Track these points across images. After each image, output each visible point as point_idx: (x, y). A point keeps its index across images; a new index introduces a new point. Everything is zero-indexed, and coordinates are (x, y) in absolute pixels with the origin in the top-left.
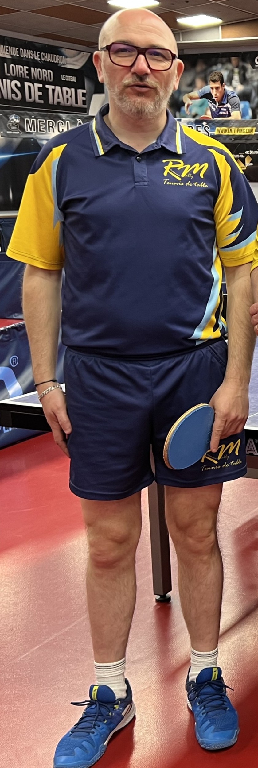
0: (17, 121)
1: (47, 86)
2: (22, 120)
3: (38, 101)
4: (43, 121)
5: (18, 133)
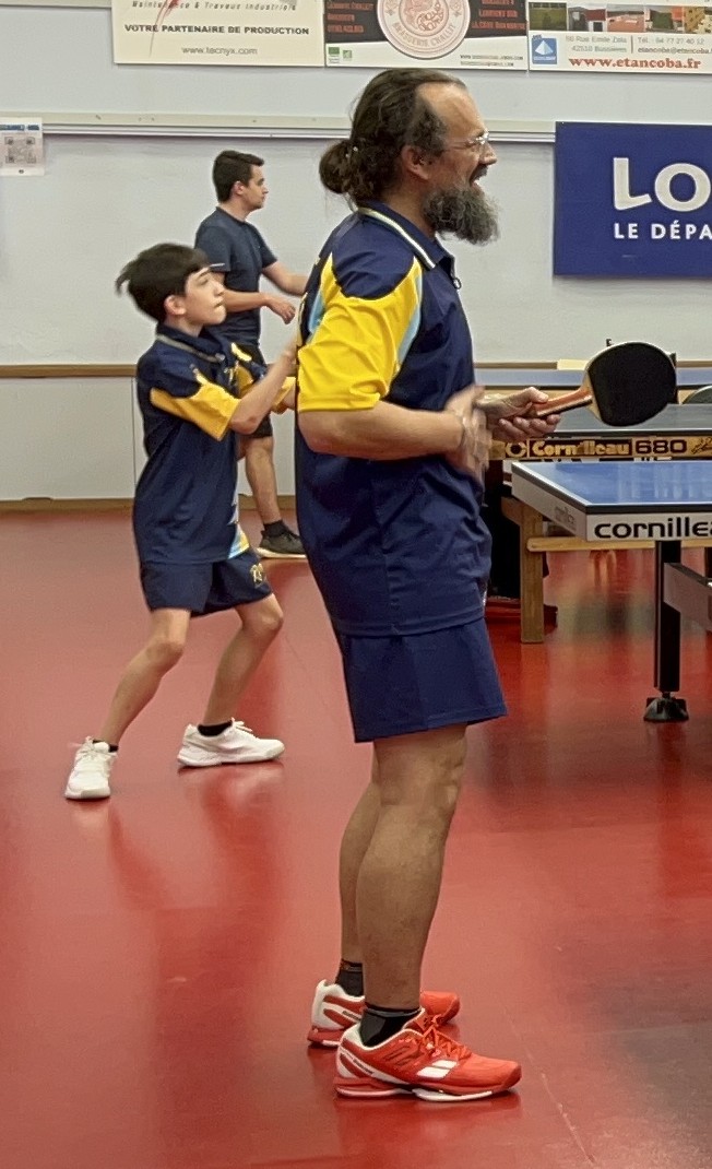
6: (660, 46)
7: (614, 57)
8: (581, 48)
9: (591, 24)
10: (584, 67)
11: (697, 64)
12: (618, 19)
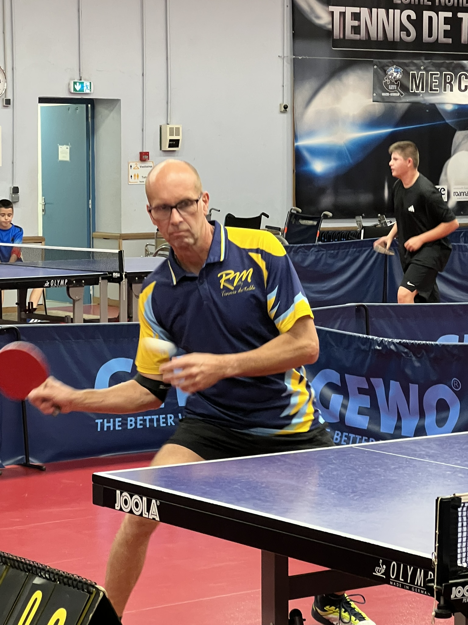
0: (399, 76)
1: (460, 15)
2: (406, 73)
3: (442, 39)
4: (437, 74)
5: (399, 94)
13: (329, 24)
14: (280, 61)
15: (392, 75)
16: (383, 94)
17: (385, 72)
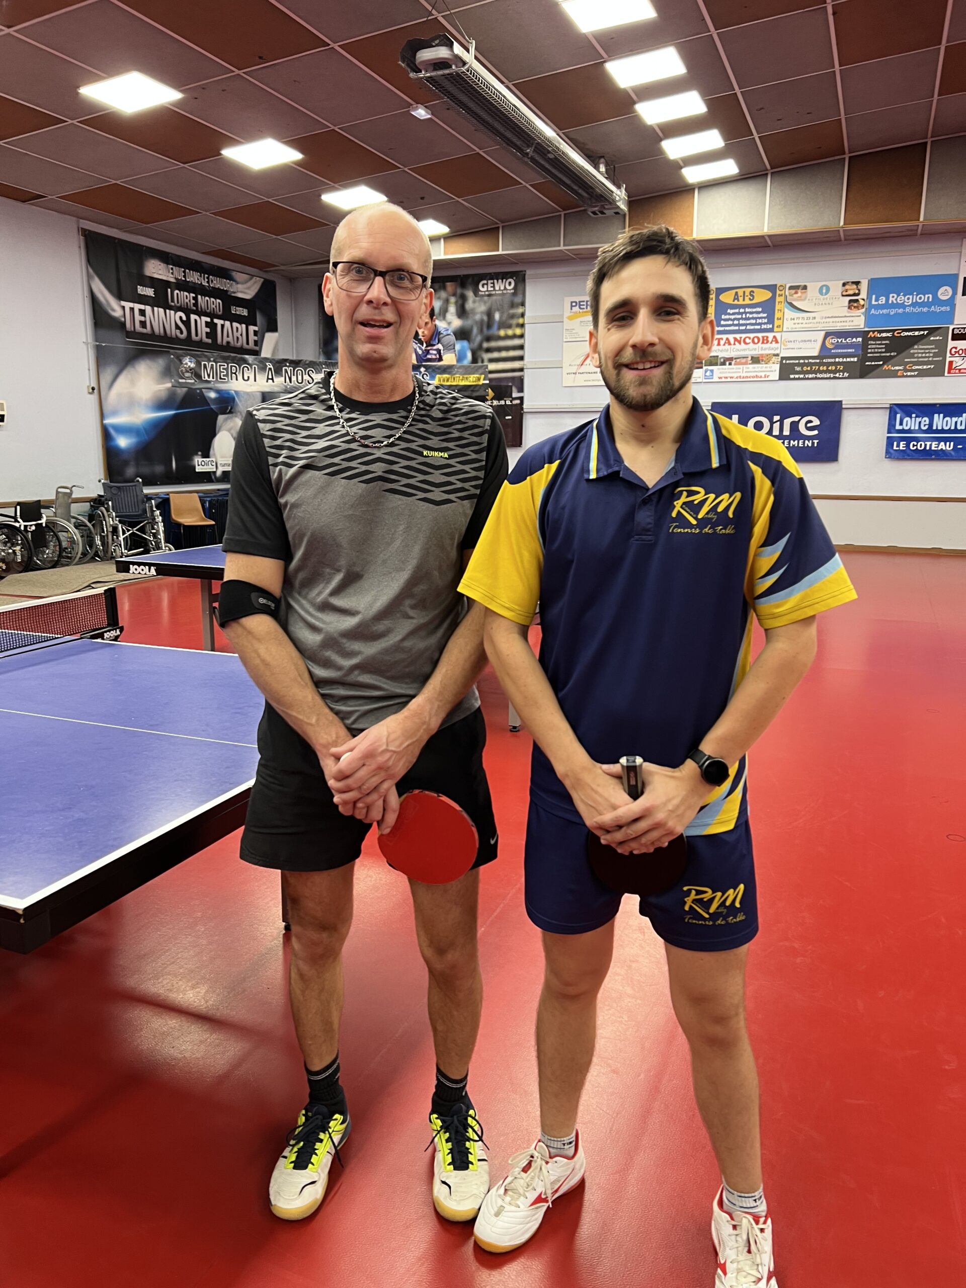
0: (192, 365)
1: (216, 321)
2: (198, 364)
3: (205, 340)
4: (224, 365)
5: (193, 381)
6: (754, 370)
7: (735, 375)
8: (723, 373)
9: (727, 363)
10: (723, 380)
11: (768, 376)
12: (738, 360)
13: (122, 316)
14: (85, 347)
15: (186, 364)
16: (181, 381)
17: (180, 361)
